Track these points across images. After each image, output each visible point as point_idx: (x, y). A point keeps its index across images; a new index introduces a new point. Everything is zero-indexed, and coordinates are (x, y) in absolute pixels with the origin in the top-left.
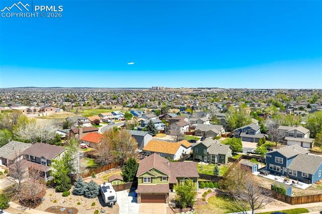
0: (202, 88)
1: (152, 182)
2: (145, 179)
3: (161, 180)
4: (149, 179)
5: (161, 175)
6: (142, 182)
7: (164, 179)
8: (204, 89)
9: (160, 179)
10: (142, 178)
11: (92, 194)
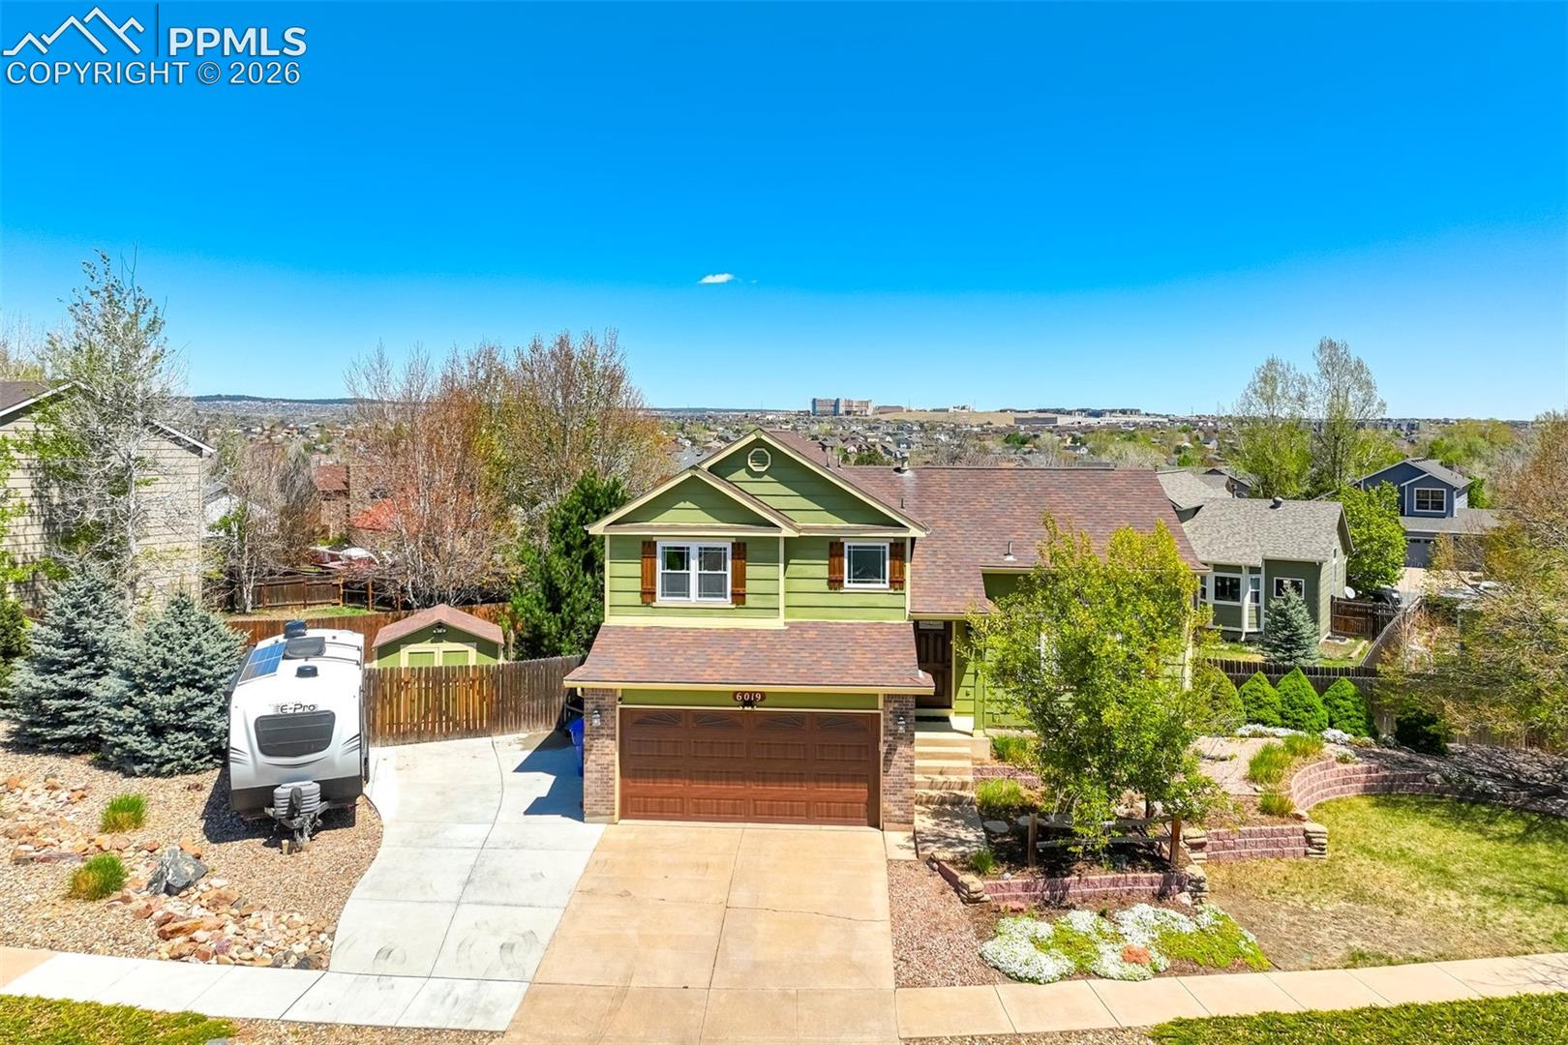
0: (1058, 411)
1: (739, 598)
2: (677, 558)
3: (835, 583)
4: (711, 558)
5: (824, 523)
6: (648, 595)
7: (867, 565)
8: (1070, 413)
9: (821, 569)
10: (648, 547)
11: (157, 731)
